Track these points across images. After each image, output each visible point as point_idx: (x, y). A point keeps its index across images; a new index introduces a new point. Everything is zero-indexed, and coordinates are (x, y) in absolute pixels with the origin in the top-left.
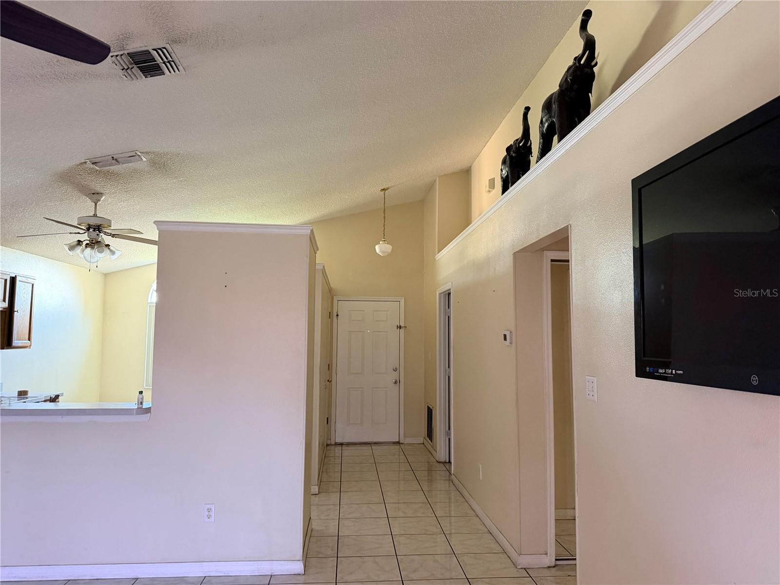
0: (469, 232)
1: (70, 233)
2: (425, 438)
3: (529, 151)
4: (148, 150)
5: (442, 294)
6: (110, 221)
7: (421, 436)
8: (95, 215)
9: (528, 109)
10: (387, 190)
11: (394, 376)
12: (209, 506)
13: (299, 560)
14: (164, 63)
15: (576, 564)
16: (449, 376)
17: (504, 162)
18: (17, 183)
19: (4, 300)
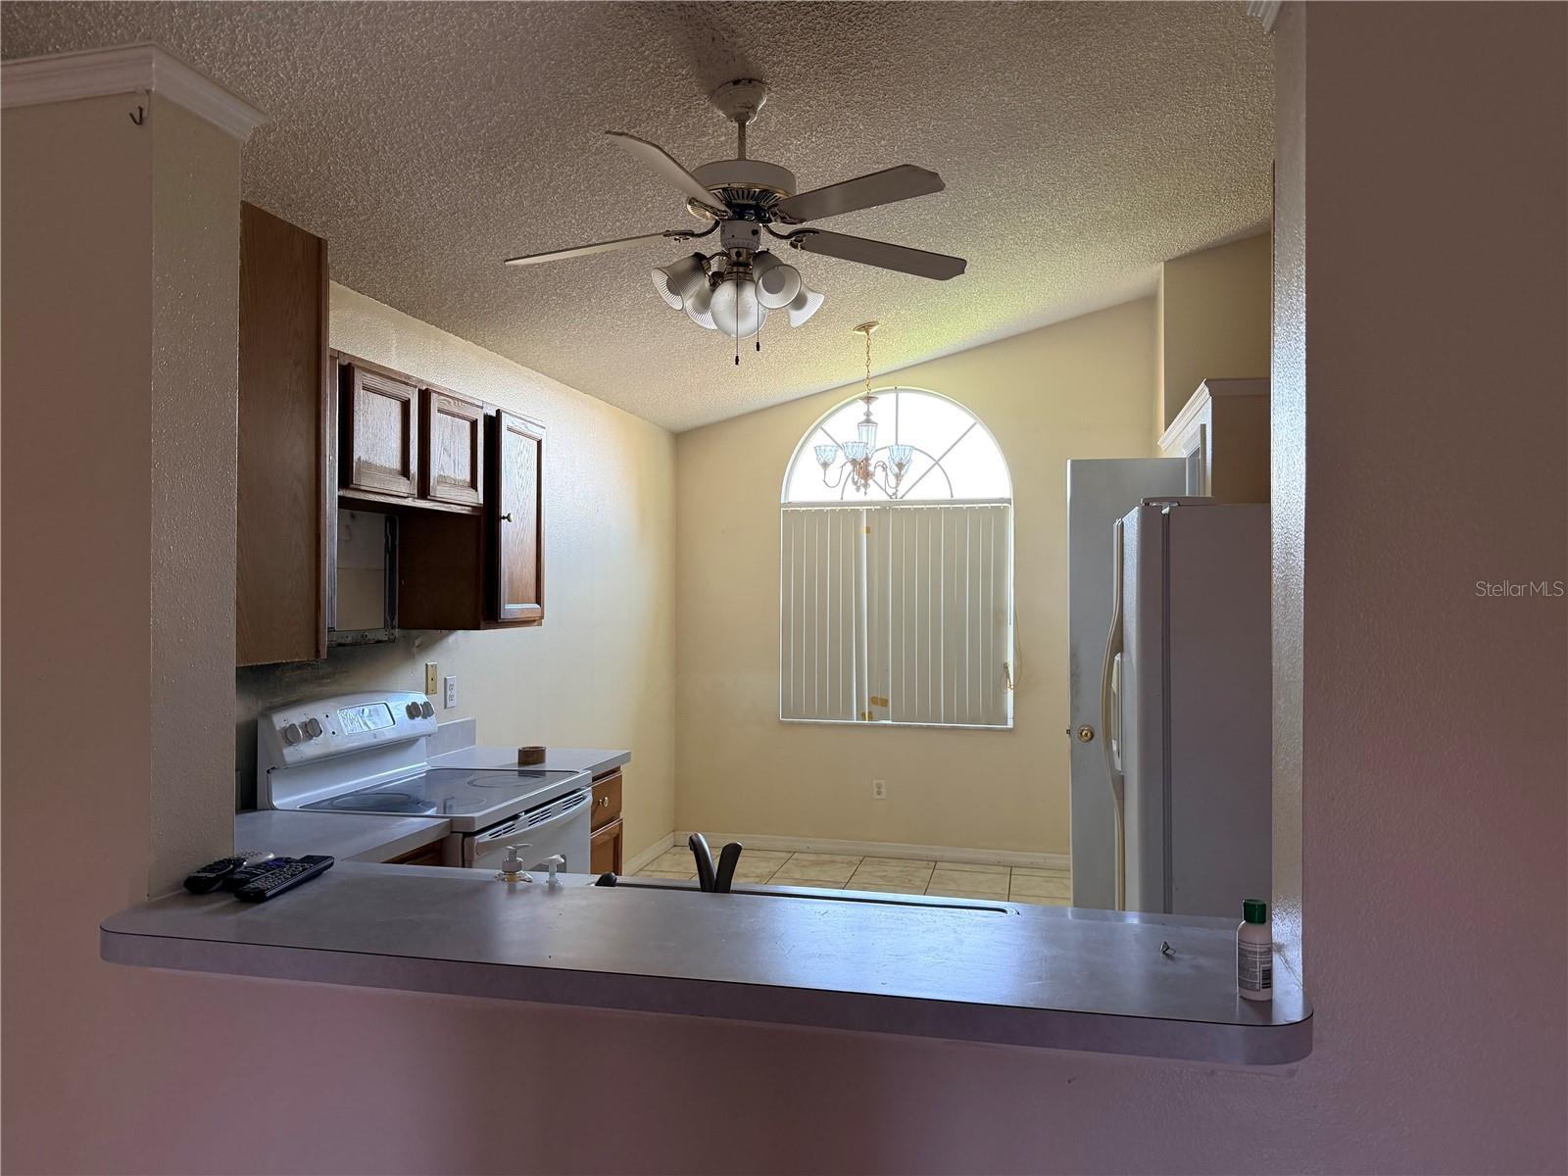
1: (669, 233)
8: (742, 158)
19: (473, 485)
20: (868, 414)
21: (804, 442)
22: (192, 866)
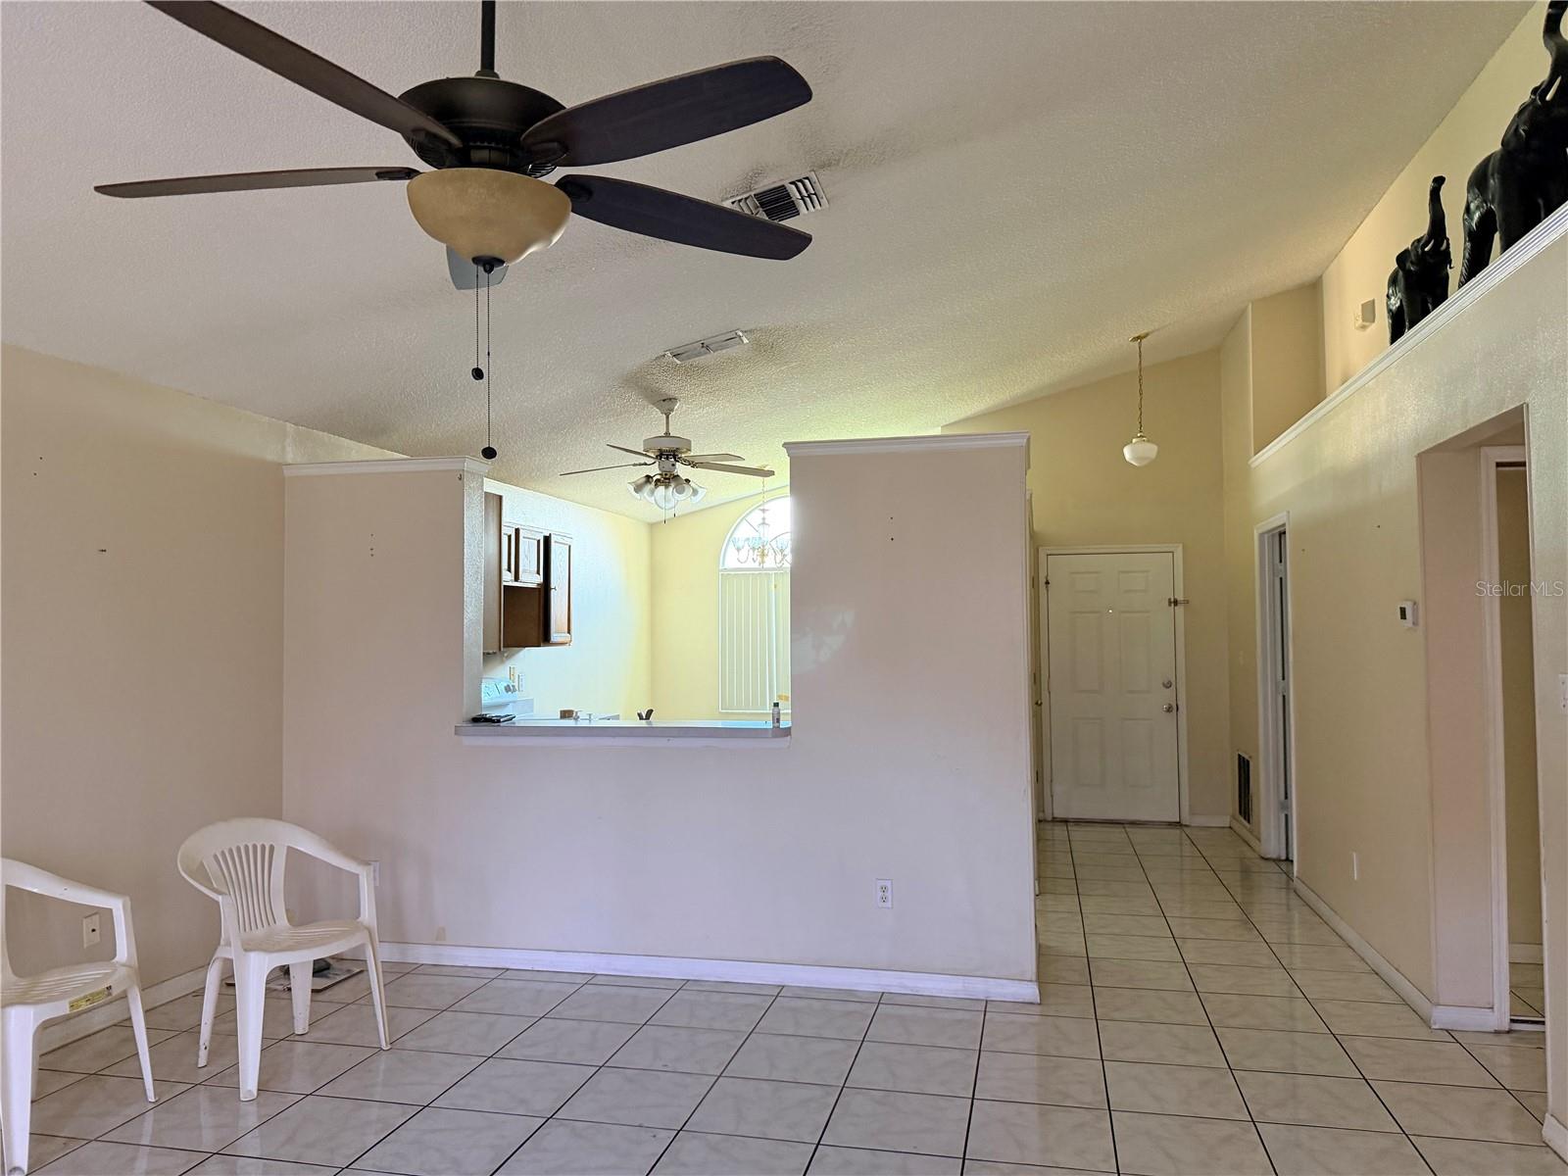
0: (1323, 412)
1: (635, 465)
2: (1233, 817)
3: (1445, 258)
4: (752, 327)
5: (1266, 536)
6: (689, 442)
7: (1224, 814)
8: (667, 434)
9: (1439, 181)
10: (1144, 337)
11: (1168, 696)
12: (883, 883)
13: (1031, 981)
14: (802, 199)
15: (1544, 1032)
16: (1284, 696)
17: (1393, 281)
18: (568, 394)
19: (538, 573)
20: (764, 519)
21: (735, 529)
22: (474, 715)
